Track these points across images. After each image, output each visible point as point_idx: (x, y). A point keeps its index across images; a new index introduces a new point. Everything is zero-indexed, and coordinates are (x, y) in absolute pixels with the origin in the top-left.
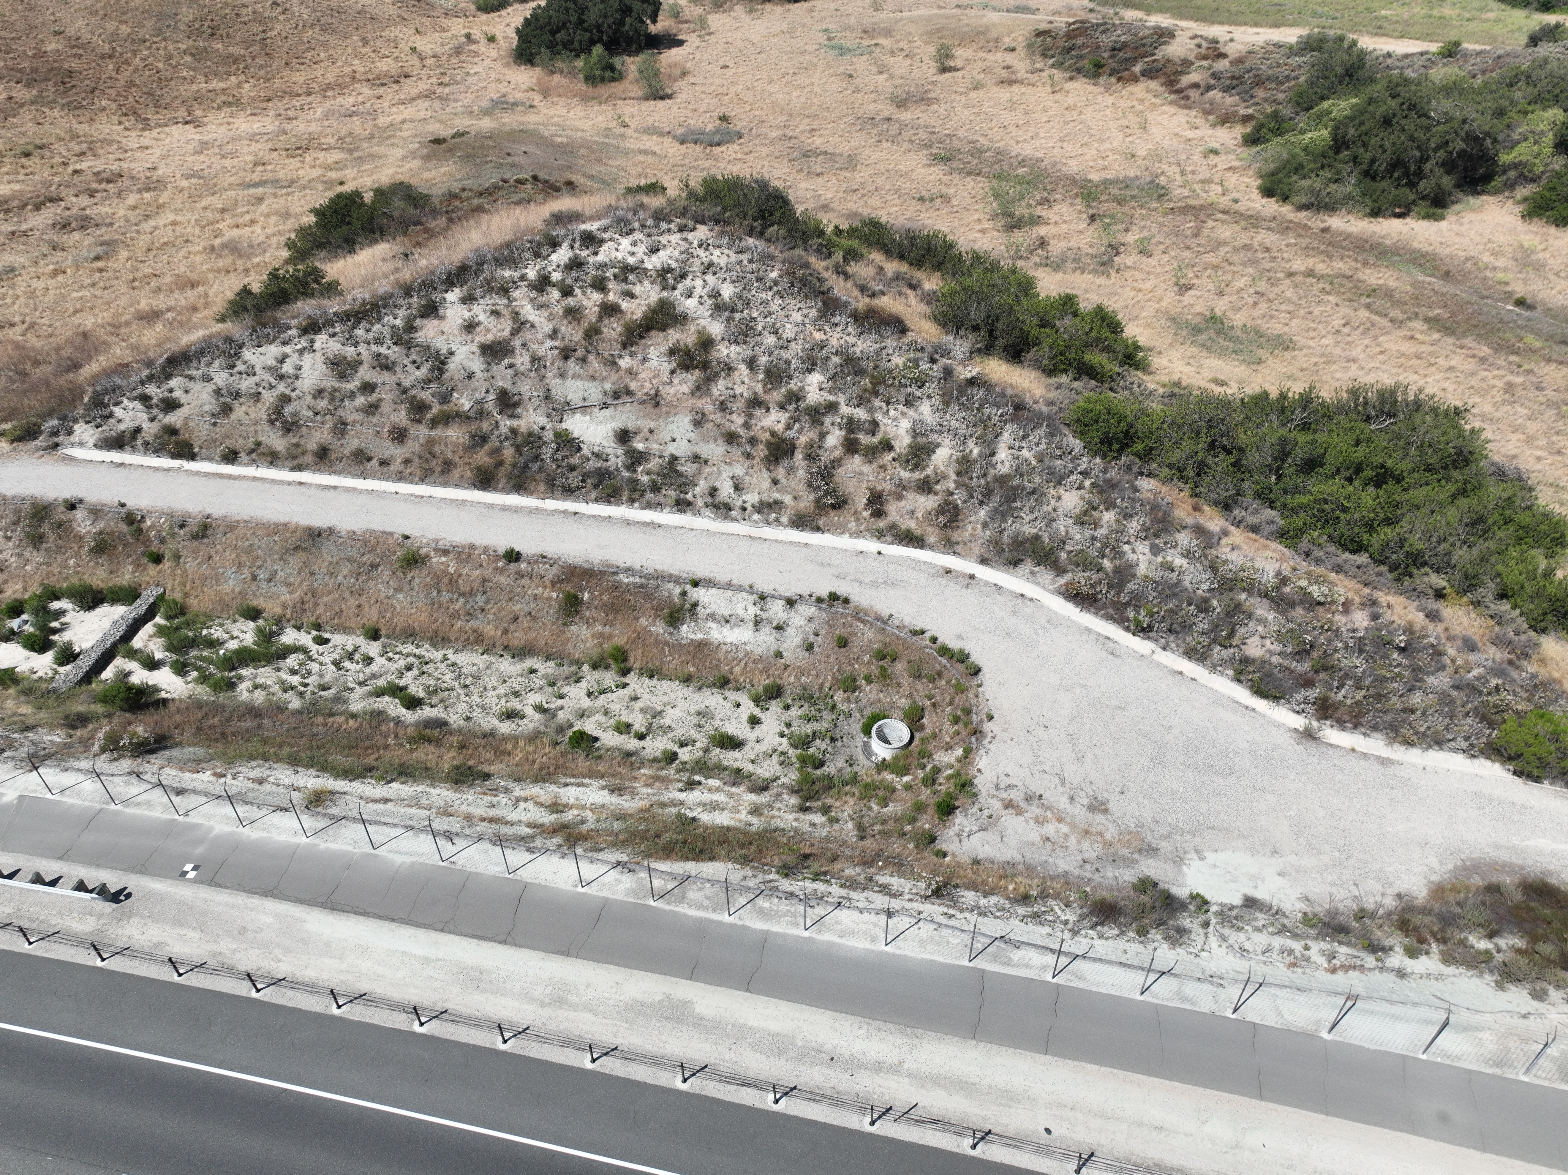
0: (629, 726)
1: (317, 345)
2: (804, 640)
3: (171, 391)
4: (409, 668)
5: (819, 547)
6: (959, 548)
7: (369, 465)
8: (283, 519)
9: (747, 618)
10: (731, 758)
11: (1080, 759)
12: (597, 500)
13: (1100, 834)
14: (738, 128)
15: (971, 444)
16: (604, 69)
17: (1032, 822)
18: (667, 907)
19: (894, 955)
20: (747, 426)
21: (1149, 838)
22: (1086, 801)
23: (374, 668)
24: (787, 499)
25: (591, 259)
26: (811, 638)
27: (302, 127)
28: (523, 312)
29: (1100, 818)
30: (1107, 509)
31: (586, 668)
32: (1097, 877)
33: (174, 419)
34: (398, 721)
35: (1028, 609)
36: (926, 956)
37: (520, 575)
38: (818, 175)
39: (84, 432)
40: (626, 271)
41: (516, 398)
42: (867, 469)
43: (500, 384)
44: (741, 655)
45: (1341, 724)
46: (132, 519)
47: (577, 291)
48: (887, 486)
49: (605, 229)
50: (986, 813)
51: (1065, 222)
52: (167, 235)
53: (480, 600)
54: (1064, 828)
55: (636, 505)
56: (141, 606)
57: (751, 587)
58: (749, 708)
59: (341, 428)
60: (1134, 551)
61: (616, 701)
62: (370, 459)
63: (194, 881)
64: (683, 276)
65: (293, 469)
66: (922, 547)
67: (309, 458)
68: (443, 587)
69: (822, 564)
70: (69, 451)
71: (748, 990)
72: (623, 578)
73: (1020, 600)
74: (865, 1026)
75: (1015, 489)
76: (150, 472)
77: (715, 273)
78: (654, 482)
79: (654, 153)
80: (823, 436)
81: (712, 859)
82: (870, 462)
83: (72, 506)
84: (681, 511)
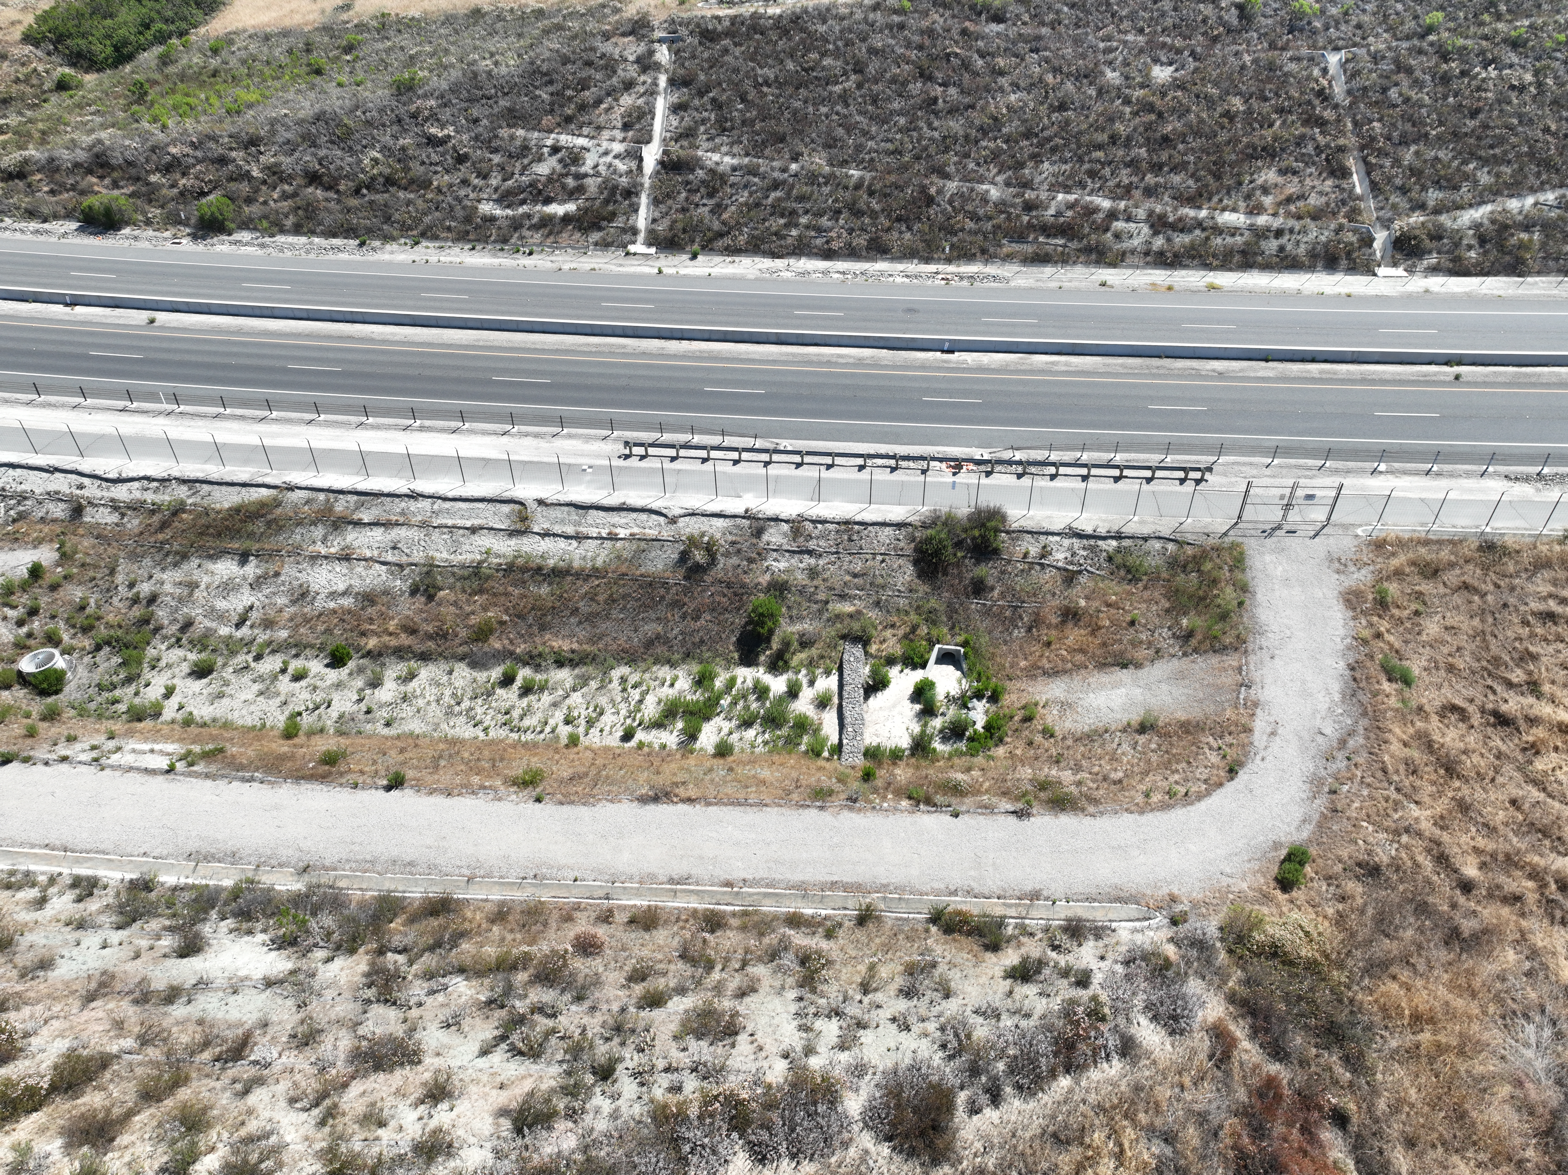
3: (1042, 994)
7: (630, 916)
33: (1002, 960)
41: (365, 994)
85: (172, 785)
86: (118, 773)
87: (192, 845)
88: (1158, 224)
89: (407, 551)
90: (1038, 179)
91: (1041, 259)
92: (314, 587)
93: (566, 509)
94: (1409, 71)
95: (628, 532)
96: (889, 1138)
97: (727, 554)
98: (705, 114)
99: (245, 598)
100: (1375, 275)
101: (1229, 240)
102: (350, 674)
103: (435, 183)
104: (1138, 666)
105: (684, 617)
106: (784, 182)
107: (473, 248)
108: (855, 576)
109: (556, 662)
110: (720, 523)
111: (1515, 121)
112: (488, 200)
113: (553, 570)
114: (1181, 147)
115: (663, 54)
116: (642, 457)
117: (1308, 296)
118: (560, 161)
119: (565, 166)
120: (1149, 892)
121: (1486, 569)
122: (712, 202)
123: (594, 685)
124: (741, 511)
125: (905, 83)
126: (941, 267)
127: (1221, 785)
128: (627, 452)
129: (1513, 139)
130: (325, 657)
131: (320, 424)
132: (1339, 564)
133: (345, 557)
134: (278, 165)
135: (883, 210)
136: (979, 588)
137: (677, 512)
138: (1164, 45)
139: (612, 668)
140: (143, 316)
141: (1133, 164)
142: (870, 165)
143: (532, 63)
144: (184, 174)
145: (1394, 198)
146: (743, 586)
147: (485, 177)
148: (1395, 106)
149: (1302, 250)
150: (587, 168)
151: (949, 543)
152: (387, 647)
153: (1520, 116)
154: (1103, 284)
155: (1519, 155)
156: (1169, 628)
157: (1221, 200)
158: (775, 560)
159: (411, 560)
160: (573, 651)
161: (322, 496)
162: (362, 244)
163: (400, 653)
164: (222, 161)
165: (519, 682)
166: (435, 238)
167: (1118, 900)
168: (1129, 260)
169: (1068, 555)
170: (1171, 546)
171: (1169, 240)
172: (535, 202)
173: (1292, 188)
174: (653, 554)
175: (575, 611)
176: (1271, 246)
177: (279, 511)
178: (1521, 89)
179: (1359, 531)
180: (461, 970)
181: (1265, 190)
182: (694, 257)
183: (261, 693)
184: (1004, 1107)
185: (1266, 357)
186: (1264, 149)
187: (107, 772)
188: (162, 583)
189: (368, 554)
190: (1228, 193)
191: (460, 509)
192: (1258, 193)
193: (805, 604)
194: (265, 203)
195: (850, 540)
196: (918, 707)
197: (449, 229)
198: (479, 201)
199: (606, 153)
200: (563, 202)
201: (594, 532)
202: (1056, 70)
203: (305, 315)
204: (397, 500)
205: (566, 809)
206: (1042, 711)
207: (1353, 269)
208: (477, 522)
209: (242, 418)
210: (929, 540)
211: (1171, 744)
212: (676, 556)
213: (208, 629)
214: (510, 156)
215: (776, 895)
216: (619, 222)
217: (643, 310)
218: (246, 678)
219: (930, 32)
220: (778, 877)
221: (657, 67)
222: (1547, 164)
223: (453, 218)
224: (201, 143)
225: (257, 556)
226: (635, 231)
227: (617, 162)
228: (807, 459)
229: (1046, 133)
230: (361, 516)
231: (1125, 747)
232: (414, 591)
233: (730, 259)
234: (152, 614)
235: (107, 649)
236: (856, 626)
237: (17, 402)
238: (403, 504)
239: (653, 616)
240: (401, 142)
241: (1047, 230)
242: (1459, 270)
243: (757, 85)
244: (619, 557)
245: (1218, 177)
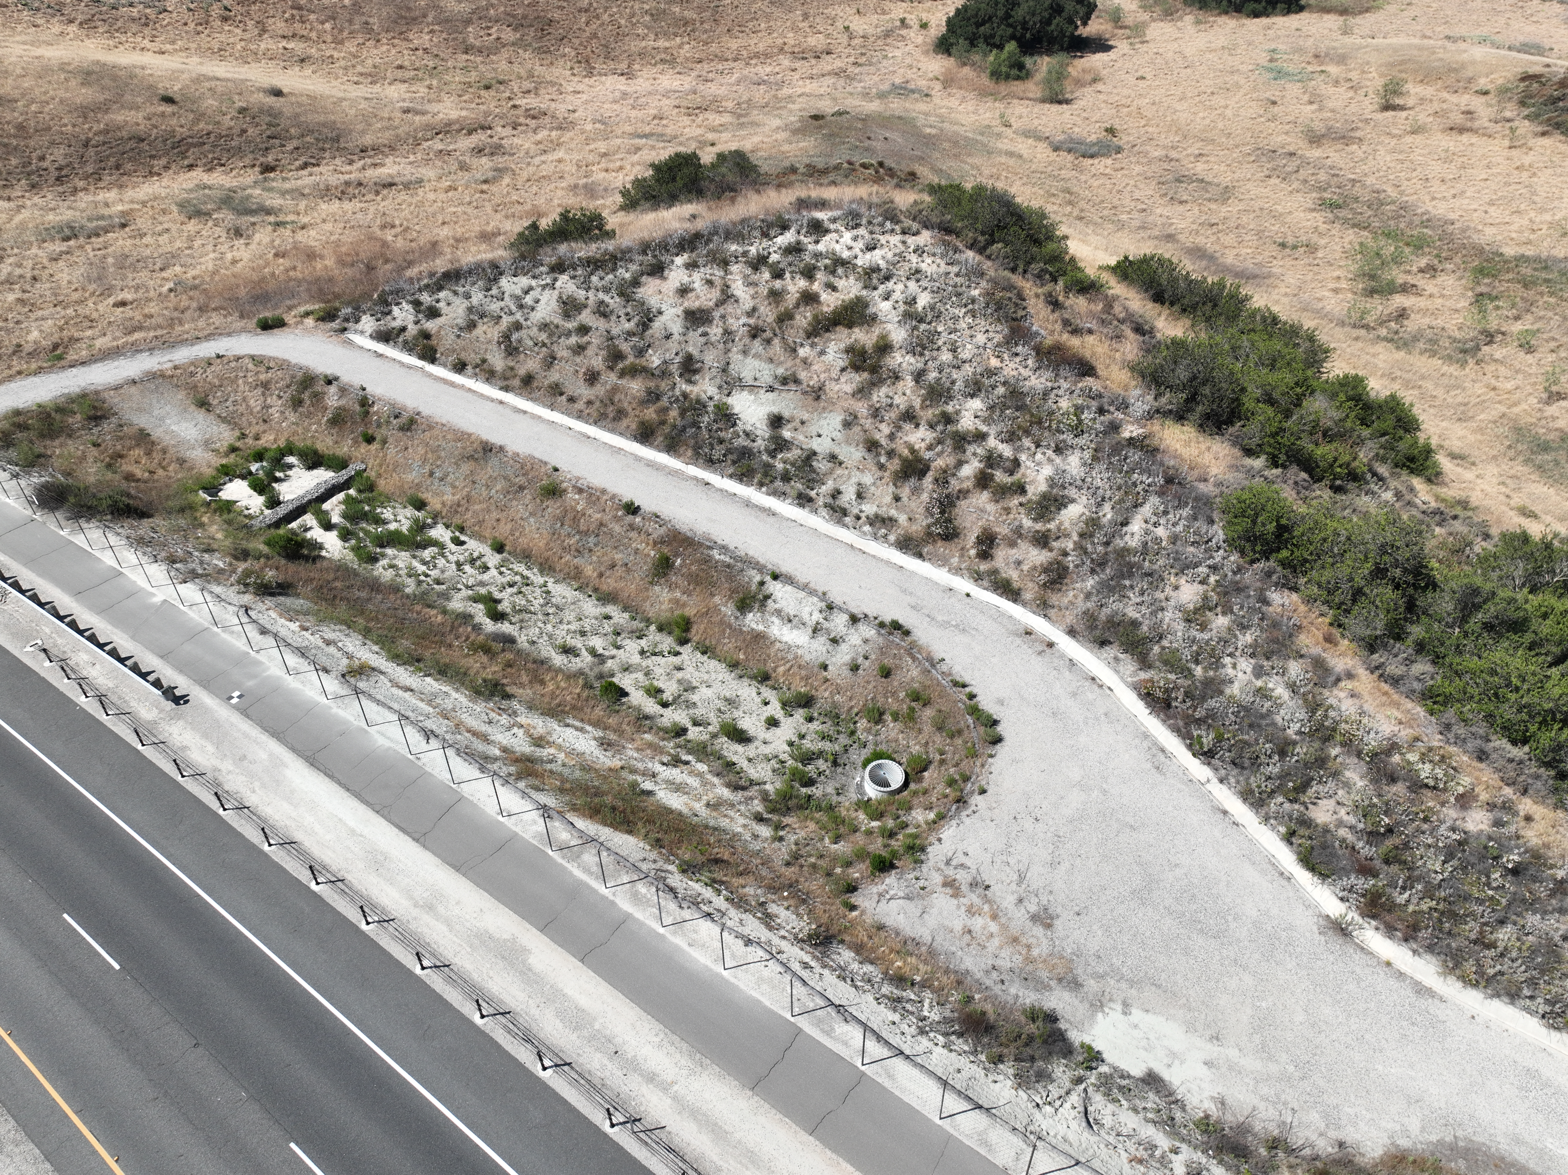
0: (659, 691)
1: (558, 284)
2: (853, 659)
3: (438, 301)
4: (511, 586)
5: (913, 574)
6: (1052, 612)
7: (560, 399)
8: (470, 429)
9: (809, 623)
10: (734, 752)
11: (1053, 864)
12: (731, 476)
13: (1029, 947)
14: (1121, 143)
15: (1107, 507)
16: (1011, 66)
17: (963, 909)
18: (560, 860)
19: (727, 981)
20: (891, 437)
21: (1079, 971)
22: (1033, 908)
23: (486, 577)
24: (902, 519)
25: (810, 247)
26: (860, 660)
27: (712, 89)
28: (733, 286)
29: (1039, 931)
30: (1224, 613)
31: (653, 628)
32: (997, 989)
33: (431, 325)
34: (477, 628)
35: (1091, 694)
36: (755, 994)
37: (632, 527)
38: (1181, 202)
39: (368, 323)
40: (838, 264)
41: (699, 365)
42: (991, 507)
43: (690, 349)
44: (790, 657)
45: (1390, 930)
46: (365, 403)
47: (788, 275)
48: (1003, 530)
49: (834, 220)
50: (921, 883)
51: (1442, 296)
52: (546, 170)
53: (592, 540)
54: (993, 927)
55: (764, 489)
56: (344, 475)
57: (824, 594)
58: (775, 709)
59: (551, 360)
60: (1234, 666)
61: (660, 666)
62: (561, 394)
63: (235, 707)
64: (887, 278)
65: (501, 389)
66: (1015, 601)
67: (516, 382)
68: (567, 522)
69: (904, 591)
70: (352, 336)
71: (582, 961)
72: (716, 554)
73: (1087, 684)
74: (662, 1036)
75: (1131, 566)
76: (397, 366)
77: (918, 281)
78: (787, 471)
79: (1020, 157)
80: (960, 464)
81: (630, 832)
82: (997, 501)
83: (329, 381)
84: (801, 505)
86: (813, 586)
95: (288, 623)
99: (667, 773)
102: (612, 675)
104: (143, 429)
127: (235, 355)
130: (624, 702)
183: (693, 688)
187: (823, 591)
188: (745, 825)
218: (700, 711)
232: (509, 695)
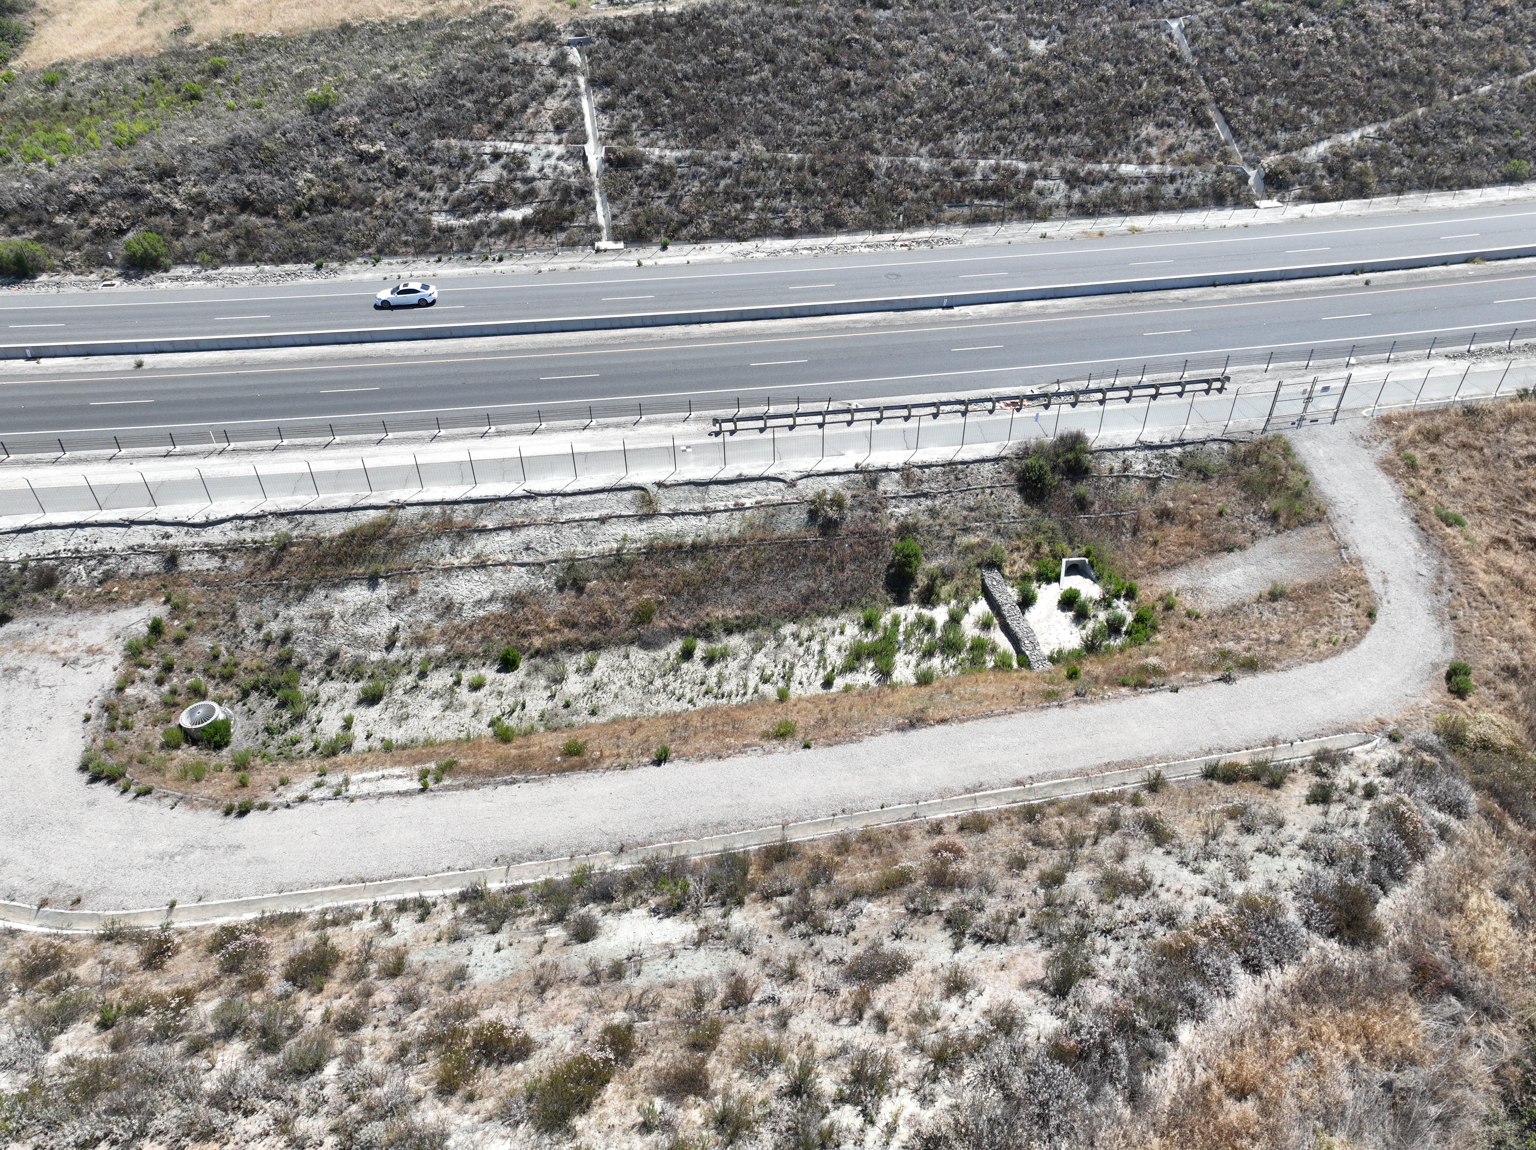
7: (956, 825)
22: (22, 673)
57: (351, 800)
62: (960, 829)
72: (517, 776)
85: (437, 801)
86: (372, 801)
87: (494, 851)
88: (1072, 179)
89: (542, 550)
90: (957, 149)
91: (979, 220)
92: (457, 599)
93: (686, 487)
94: (1237, 32)
95: (753, 500)
96: (1331, 935)
97: (852, 508)
98: (634, 111)
99: (386, 620)
100: (1256, 207)
101: (1134, 188)
102: (528, 674)
103: (379, 200)
104: (1242, 548)
105: (830, 570)
106: (730, 169)
107: (439, 260)
108: (971, 509)
109: (725, 630)
110: (835, 480)
111: (1328, 70)
112: (440, 211)
113: (694, 546)
114: (1071, 109)
115: (575, 57)
116: (732, 433)
117: (1215, 230)
118: (504, 167)
119: (510, 171)
120: (1359, 721)
121: (1471, 428)
122: (666, 194)
123: (771, 644)
124: (851, 466)
125: (816, 69)
126: (897, 235)
127: (1367, 628)
128: (716, 428)
129: (1330, 85)
130: (492, 664)
131: (390, 442)
132: (1366, 441)
133: (481, 564)
134: (201, 194)
135: (829, 188)
136: (1082, 504)
137: (794, 476)
138: (1033, 21)
139: (779, 626)
140: (128, 361)
141: (1034, 128)
142: (804, 148)
143: (446, 73)
144: (93, 213)
145: (1254, 142)
146: (875, 533)
147: (430, 189)
148: (1232, 63)
149: (1194, 191)
150: (533, 171)
151: (1047, 468)
152: (555, 644)
153: (1331, 65)
154: (1044, 236)
155: (1339, 98)
156: (1254, 513)
157: (1115, 155)
158: (896, 506)
159: (548, 558)
160: (737, 618)
161: (437, 510)
162: (319, 267)
163: (570, 647)
164: (136, 196)
165: (698, 653)
166: (394, 254)
167: (1339, 731)
168: (1056, 213)
169: (1145, 465)
170: (1225, 446)
171: (1084, 192)
172: (489, 209)
173: (1170, 140)
174: (783, 518)
175: (726, 581)
176: (1169, 190)
177: (395, 530)
178: (1326, 42)
179: (1364, 413)
180: (857, 895)
181: (1149, 143)
182: (664, 248)
183: (446, 708)
184: (1391, 895)
185: (1213, 283)
186: (1140, 107)
187: (358, 802)
188: (292, 620)
189: (503, 558)
190: (1120, 147)
191: (582, 503)
192: (1144, 145)
193: (935, 542)
194: (196, 234)
195: (957, 479)
196: (1071, 614)
197: (406, 244)
198: (430, 213)
199: (548, 156)
200: (517, 207)
201: (721, 505)
202: (948, 49)
203: (307, 341)
204: (516, 503)
205: (836, 749)
206: (1178, 599)
207: (1238, 203)
208: (604, 512)
209: (304, 446)
210: (1028, 469)
211: (1305, 604)
212: (805, 516)
213: (358, 657)
214: (451, 166)
215: (1064, 784)
216: (580, 221)
217: (647, 301)
218: (422, 697)
219: (825, 20)
220: (1057, 769)
221: (573, 69)
222: (1360, 104)
223: (407, 233)
224: (105, 178)
225: (386, 578)
226: (598, 229)
227: (561, 163)
228: (887, 414)
229: (954, 106)
230: (484, 523)
231: (1267, 615)
232: (561, 587)
233: (698, 247)
234: (292, 651)
235: (255, 695)
236: (987, 554)
237: (39, 462)
238: (523, 506)
239: (801, 574)
240: (333, 161)
241: (978, 193)
242: (1319, 197)
243: (678, 81)
244: (751, 526)
245: (1109, 135)
